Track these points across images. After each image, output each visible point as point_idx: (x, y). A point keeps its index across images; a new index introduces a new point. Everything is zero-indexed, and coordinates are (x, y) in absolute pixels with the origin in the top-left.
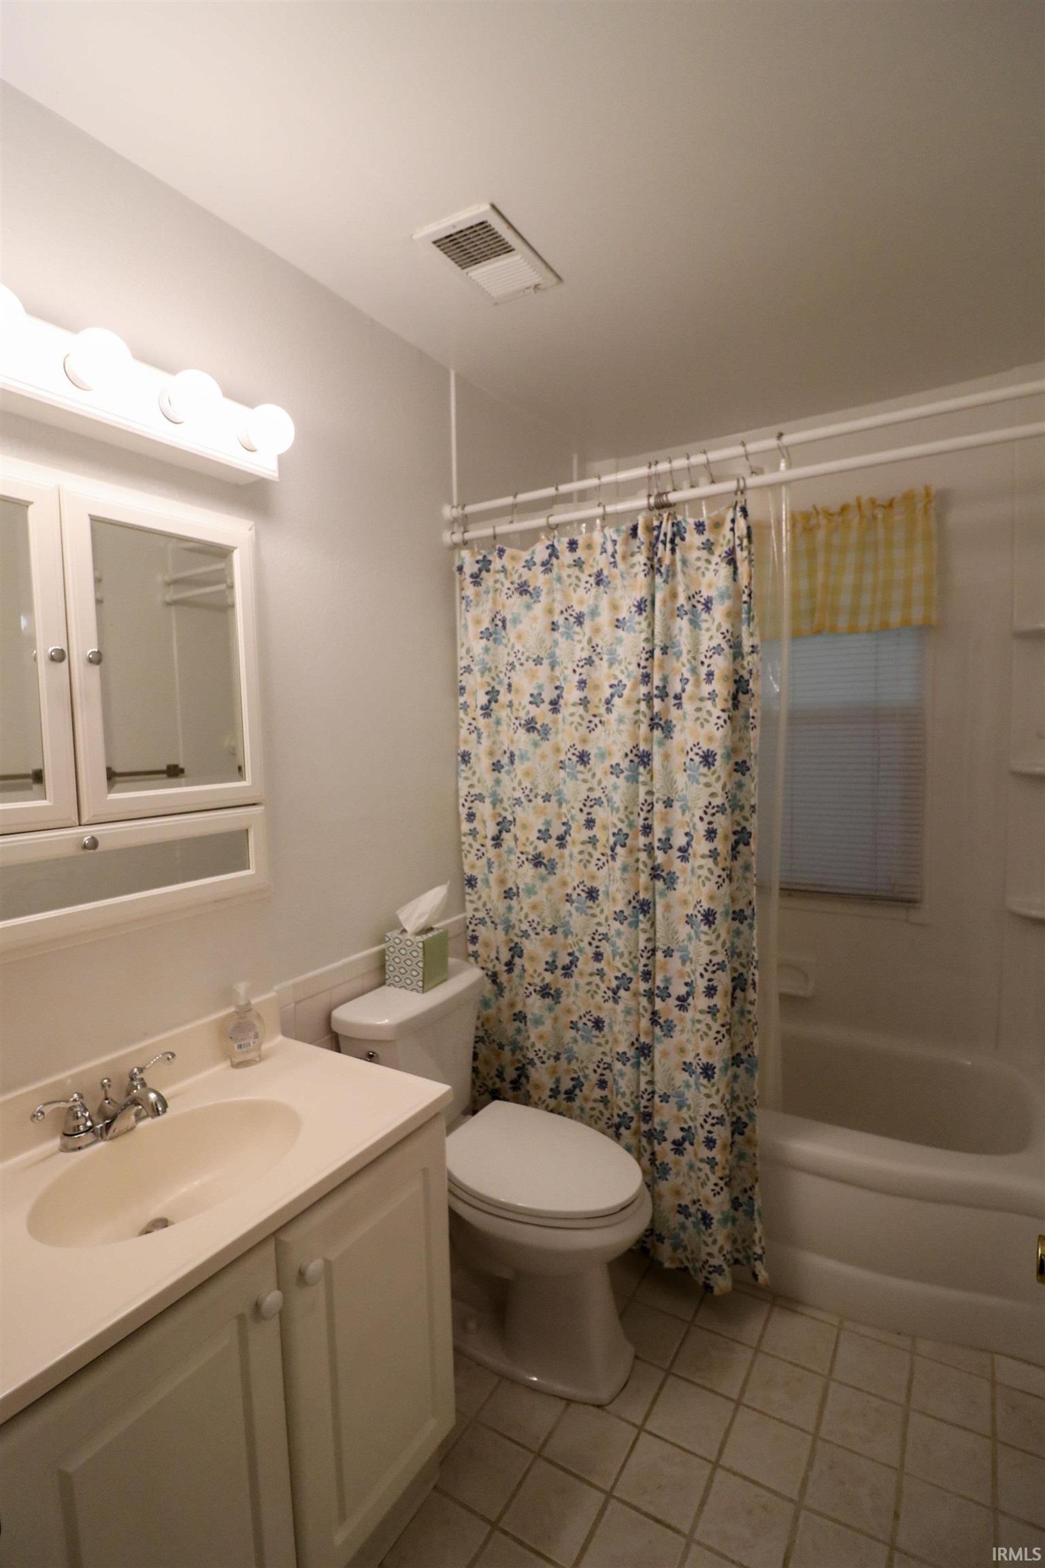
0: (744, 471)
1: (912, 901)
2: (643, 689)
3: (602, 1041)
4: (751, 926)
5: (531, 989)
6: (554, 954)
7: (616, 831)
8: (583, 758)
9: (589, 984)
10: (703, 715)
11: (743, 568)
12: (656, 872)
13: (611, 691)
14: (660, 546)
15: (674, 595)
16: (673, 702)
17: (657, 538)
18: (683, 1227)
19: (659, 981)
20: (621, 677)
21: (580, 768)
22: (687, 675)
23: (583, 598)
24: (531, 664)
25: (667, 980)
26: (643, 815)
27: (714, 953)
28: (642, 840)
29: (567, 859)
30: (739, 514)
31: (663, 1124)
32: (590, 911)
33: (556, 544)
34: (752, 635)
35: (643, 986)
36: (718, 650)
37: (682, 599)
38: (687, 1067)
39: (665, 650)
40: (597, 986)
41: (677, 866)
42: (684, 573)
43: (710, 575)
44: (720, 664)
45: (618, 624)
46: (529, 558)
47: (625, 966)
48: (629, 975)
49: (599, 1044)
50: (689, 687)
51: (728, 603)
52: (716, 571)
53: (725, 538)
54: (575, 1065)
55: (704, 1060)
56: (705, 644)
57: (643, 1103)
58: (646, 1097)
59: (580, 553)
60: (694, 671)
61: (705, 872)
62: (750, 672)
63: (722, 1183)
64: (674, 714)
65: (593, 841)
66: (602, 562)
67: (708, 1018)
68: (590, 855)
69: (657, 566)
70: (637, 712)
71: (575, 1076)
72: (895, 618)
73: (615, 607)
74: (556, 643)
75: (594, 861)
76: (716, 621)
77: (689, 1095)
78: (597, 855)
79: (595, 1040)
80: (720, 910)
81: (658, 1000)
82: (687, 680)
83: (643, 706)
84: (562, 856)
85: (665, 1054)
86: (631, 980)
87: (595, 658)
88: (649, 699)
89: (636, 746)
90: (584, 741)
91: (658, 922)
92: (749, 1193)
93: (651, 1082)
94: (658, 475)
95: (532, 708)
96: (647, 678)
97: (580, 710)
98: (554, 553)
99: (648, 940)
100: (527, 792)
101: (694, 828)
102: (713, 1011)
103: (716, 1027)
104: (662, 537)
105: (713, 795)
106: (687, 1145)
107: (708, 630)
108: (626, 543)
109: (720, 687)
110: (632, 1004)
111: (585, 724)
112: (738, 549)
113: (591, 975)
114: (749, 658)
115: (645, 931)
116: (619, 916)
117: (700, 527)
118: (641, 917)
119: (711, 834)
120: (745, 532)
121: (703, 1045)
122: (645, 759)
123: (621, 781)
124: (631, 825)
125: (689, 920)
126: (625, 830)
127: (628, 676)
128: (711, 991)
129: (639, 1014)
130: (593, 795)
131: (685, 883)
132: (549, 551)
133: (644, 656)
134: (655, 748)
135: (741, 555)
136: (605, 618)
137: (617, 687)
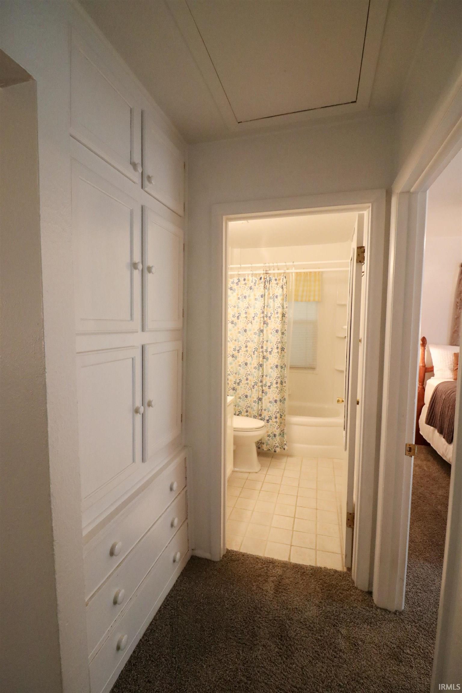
0: (285, 269)
1: (314, 368)
2: (262, 315)
3: (247, 400)
4: (284, 369)
5: (230, 388)
6: (236, 380)
7: (255, 348)
8: (245, 331)
9: (245, 386)
10: (276, 321)
11: (285, 289)
12: (264, 358)
13: (254, 315)
14: (266, 283)
15: (269, 294)
16: (268, 318)
17: (266, 281)
18: (269, 440)
19: (264, 383)
20: (257, 312)
21: (245, 333)
22: (272, 312)
23: (247, 292)
24: (233, 307)
25: (266, 382)
26: (261, 344)
27: (278, 374)
28: (261, 350)
29: (240, 356)
30: (284, 278)
31: (265, 416)
32: (246, 368)
33: (240, 279)
34: (286, 304)
35: (260, 384)
36: (279, 307)
37: (271, 295)
38: (270, 402)
39: (267, 306)
40: (247, 387)
41: (269, 356)
42: (272, 289)
43: (277, 290)
44: (280, 310)
45: (256, 299)
46: (232, 281)
47: (256, 379)
48: (257, 382)
49: (246, 402)
50: (273, 315)
51: (282, 297)
52: (279, 290)
53: (281, 283)
54: (239, 408)
55: (275, 399)
56: (276, 305)
57: (260, 412)
58: (260, 410)
59: (246, 281)
60: (274, 311)
61: (276, 356)
62: (286, 312)
63: (278, 427)
64: (269, 321)
65: (247, 351)
66: (252, 284)
67: (276, 389)
68: (246, 354)
69: (266, 287)
70: (261, 320)
71: (239, 411)
72: (312, 299)
73: (255, 295)
74: (239, 302)
75: (247, 356)
76: (279, 301)
77: (271, 409)
78: (248, 354)
79: (246, 401)
80: (279, 365)
81: (264, 387)
82: (272, 314)
83: (262, 319)
84: (238, 355)
85: (265, 399)
86: (257, 383)
87: (249, 307)
88: (263, 317)
89: (260, 328)
90: (246, 326)
91: (264, 369)
92: (283, 431)
93: (262, 407)
94: (266, 266)
95: (233, 318)
96: (263, 313)
97: (245, 319)
98: (239, 281)
99: (262, 373)
100: (231, 339)
101: (274, 346)
102: (277, 387)
103: (278, 391)
104: (267, 281)
105: (278, 339)
106: (270, 420)
107: (277, 302)
108: (259, 281)
109: (280, 315)
110: (258, 389)
111: (246, 322)
112: (284, 285)
113: (245, 384)
114: (286, 309)
115: (261, 371)
116: (255, 368)
117: (276, 280)
118: (260, 368)
119: (277, 348)
120: (285, 282)
121: (275, 395)
122: (262, 331)
123: (257, 336)
124: (258, 346)
125: (271, 368)
126: (257, 348)
127: (259, 312)
128: (277, 383)
129: (259, 391)
130: (247, 340)
131: (270, 359)
132: (238, 280)
133: (263, 307)
134: (265, 328)
135: (284, 287)
136: (252, 298)
137: (256, 314)
